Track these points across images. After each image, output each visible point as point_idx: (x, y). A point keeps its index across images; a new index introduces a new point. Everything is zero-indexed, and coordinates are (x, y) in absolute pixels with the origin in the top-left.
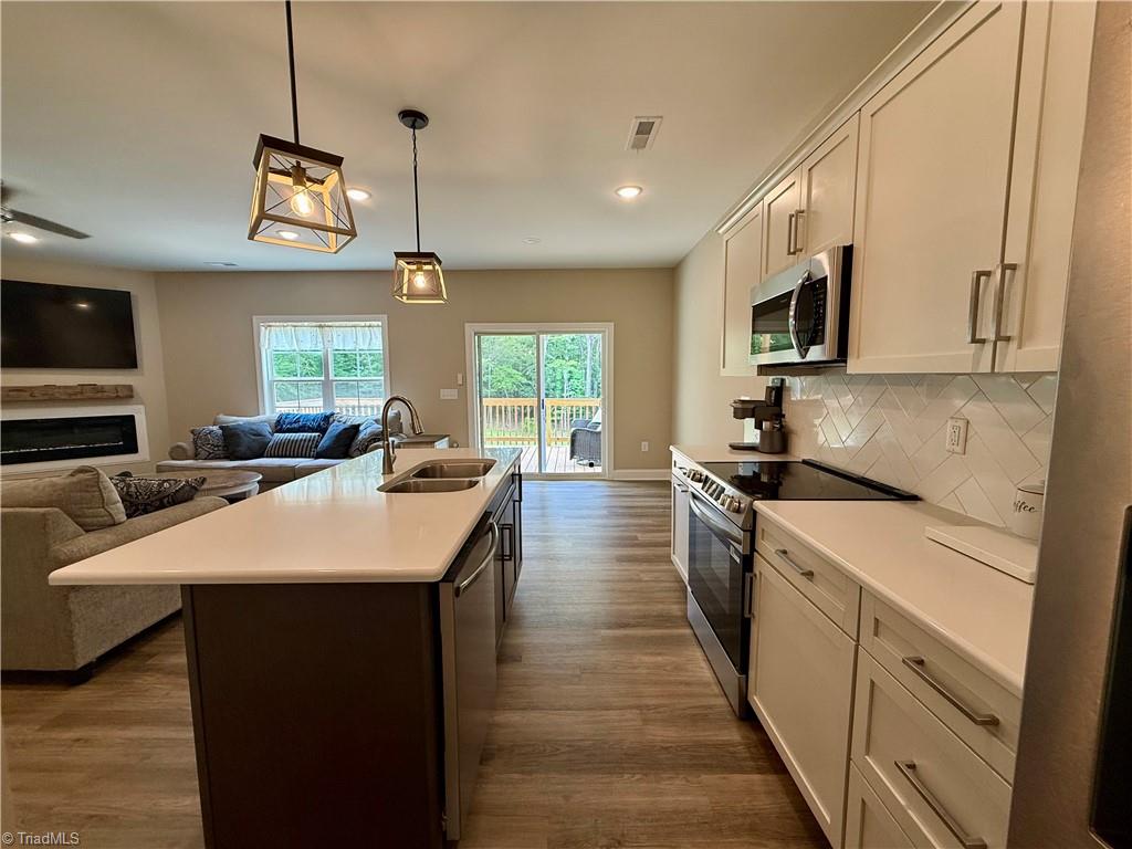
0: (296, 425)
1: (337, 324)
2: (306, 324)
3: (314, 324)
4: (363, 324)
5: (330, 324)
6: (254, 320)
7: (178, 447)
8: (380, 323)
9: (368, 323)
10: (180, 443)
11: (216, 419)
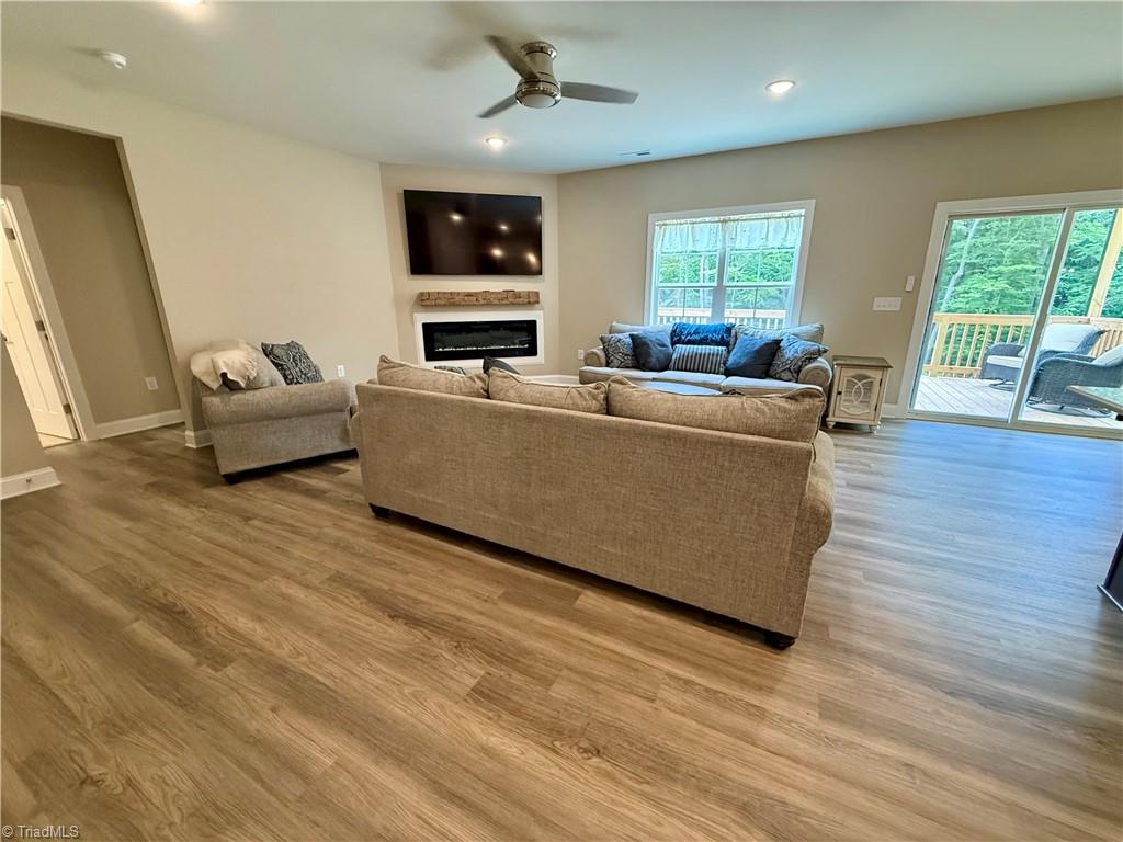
0: (697, 337)
1: (745, 217)
2: (707, 219)
3: (716, 219)
4: (778, 214)
5: (737, 217)
6: (650, 219)
7: (593, 353)
8: (803, 212)
9: (786, 213)
10: (594, 350)
11: (611, 327)
